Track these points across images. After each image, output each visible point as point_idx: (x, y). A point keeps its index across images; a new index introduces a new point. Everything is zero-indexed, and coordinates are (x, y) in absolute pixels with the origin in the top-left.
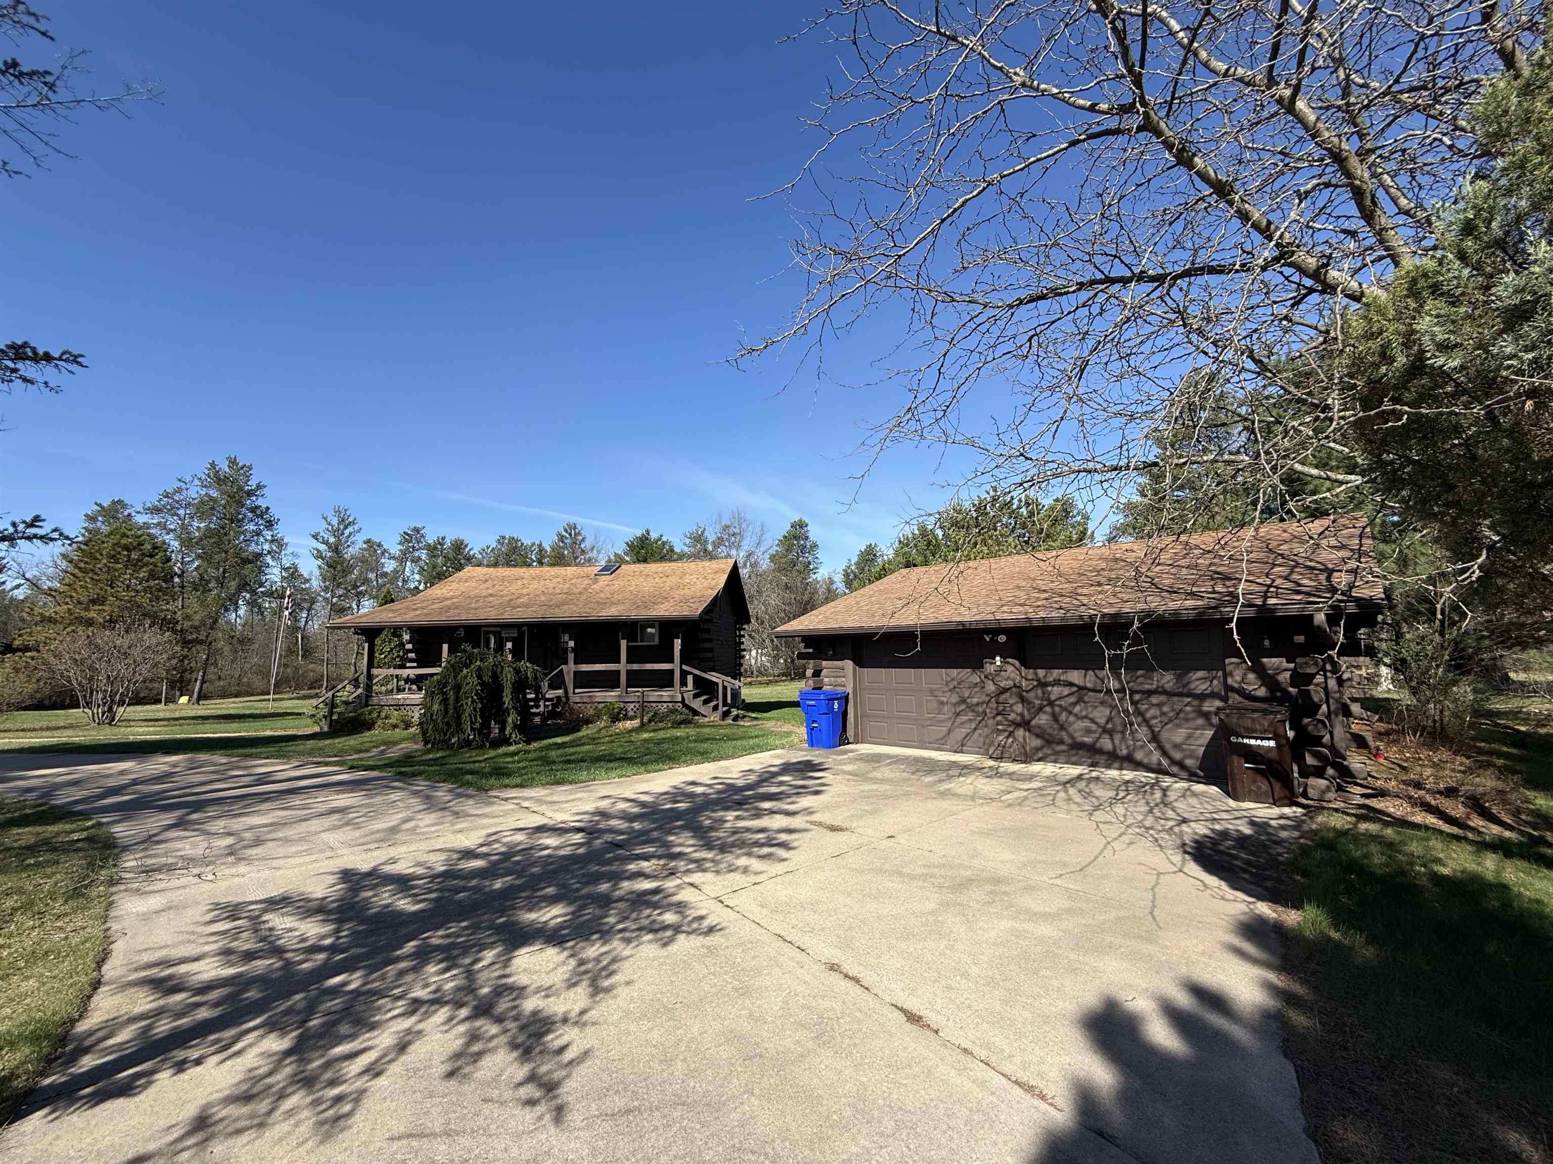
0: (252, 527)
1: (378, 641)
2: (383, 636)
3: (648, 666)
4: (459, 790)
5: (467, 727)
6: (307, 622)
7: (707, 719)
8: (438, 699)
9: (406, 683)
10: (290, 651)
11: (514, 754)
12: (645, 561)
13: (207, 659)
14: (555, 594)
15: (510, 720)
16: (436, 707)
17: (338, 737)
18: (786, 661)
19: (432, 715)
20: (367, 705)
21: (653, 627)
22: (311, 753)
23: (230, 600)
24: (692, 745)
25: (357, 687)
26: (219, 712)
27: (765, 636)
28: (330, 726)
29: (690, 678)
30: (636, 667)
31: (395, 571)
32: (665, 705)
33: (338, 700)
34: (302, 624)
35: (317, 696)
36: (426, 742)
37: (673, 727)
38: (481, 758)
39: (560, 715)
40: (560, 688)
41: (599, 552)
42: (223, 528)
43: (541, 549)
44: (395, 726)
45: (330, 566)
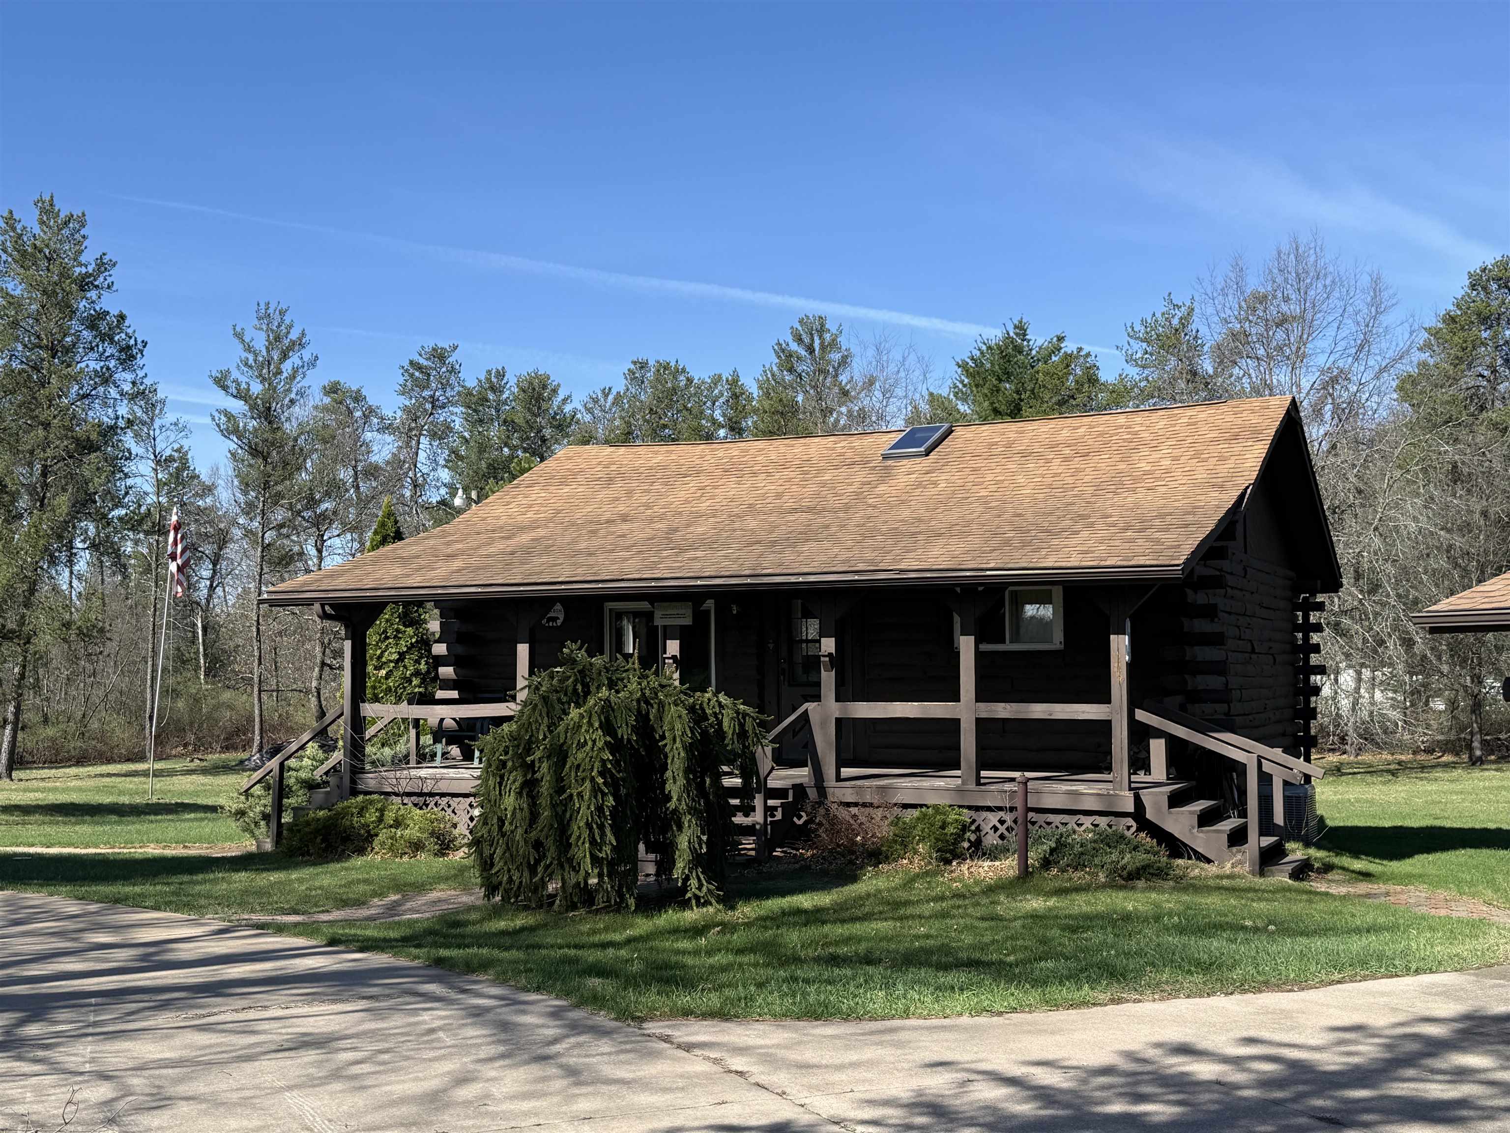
0: (92, 364)
1: (372, 636)
2: (381, 623)
3: (1039, 711)
4: (576, 1014)
5: (582, 852)
6: (212, 588)
7: (1212, 869)
8: (515, 780)
9: (436, 741)
10: (181, 661)
11: (697, 931)
12: (1015, 412)
13: (22, 676)
14: (784, 512)
15: (683, 841)
16: (509, 801)
17: (296, 866)
18: (1452, 705)
19: (501, 822)
20: (355, 792)
21: (1042, 599)
22: (242, 900)
23: (60, 537)
24: (1173, 940)
25: (328, 747)
26: (52, 798)
27: (1382, 627)
28: (278, 838)
29: (1158, 748)
30: (1003, 710)
31: (396, 462)
32: (1087, 821)
33: (291, 779)
34: (203, 593)
35: (240, 767)
36: (491, 889)
37: (1111, 885)
38: (617, 937)
39: (804, 834)
40: (803, 764)
41: (887, 393)
42: (36, 368)
43: (737, 394)
44: (417, 846)
45: (254, 452)
